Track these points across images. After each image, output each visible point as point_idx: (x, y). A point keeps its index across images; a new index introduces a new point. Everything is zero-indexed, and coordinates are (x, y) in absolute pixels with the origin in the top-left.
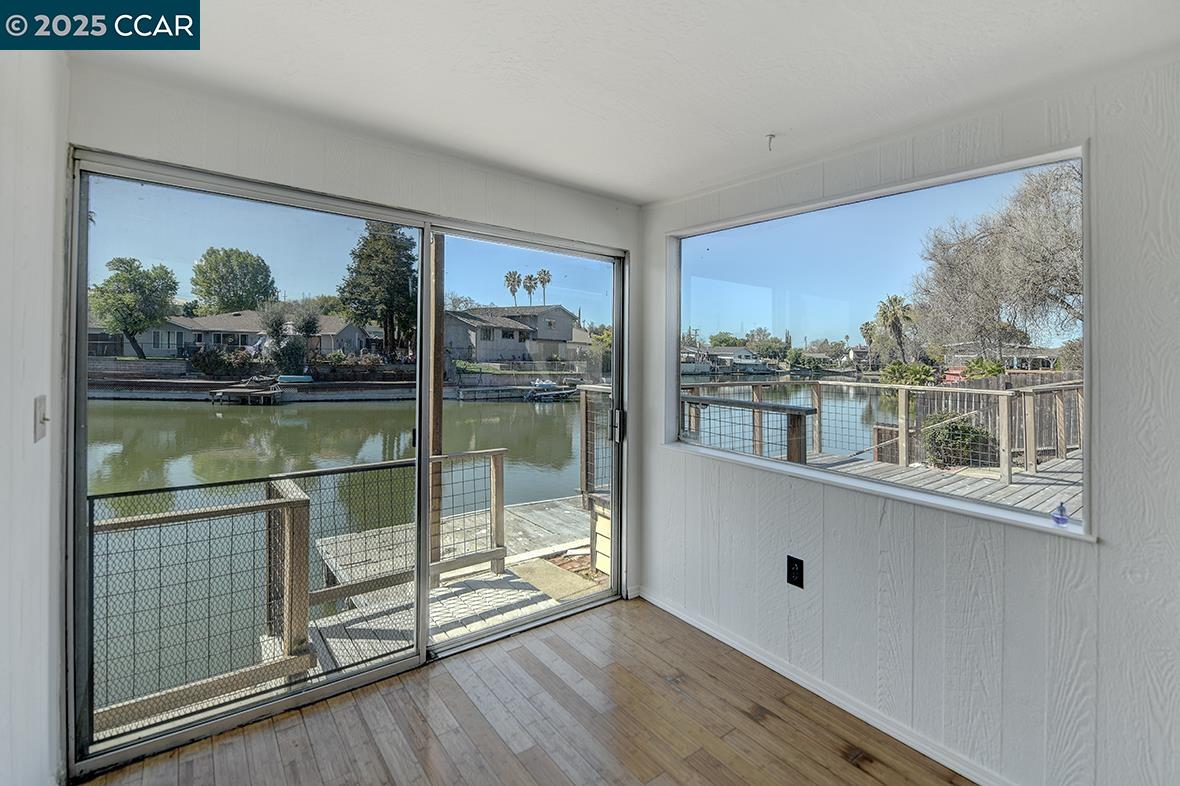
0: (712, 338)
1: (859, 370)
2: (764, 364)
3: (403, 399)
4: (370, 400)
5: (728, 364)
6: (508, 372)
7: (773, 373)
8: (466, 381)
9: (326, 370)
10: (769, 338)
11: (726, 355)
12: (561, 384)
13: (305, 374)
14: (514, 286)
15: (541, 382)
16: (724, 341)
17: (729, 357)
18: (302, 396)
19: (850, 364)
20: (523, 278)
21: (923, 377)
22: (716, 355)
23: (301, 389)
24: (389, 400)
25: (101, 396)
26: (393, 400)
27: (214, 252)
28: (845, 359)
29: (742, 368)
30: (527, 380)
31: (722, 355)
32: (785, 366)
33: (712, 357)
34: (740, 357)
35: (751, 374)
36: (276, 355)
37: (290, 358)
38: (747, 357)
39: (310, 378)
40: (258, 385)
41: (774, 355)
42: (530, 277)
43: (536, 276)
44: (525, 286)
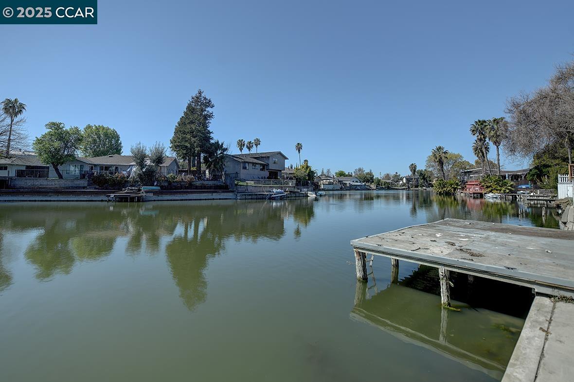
0: (336, 173)
1: (409, 188)
2: (365, 185)
3: (208, 199)
4: (191, 200)
5: (348, 185)
6: (258, 185)
7: (369, 189)
8: (240, 190)
9: (166, 184)
10: (365, 172)
11: (347, 181)
12: (286, 191)
13: (155, 186)
14: (241, 147)
15: (276, 191)
16: (342, 174)
17: (349, 182)
18: (156, 198)
20: (246, 143)
21: (456, 186)
22: (342, 181)
23: (155, 194)
24: (201, 200)
25: (40, 200)
26: (203, 200)
28: (401, 182)
29: (355, 187)
30: (268, 189)
31: (345, 181)
32: (373, 186)
33: (340, 182)
34: (353, 182)
35: (359, 190)
36: (140, 176)
37: (148, 177)
38: (357, 182)
39: (159, 188)
40: (132, 191)
41: (368, 181)
42: (250, 143)
43: (253, 141)
44: (247, 147)
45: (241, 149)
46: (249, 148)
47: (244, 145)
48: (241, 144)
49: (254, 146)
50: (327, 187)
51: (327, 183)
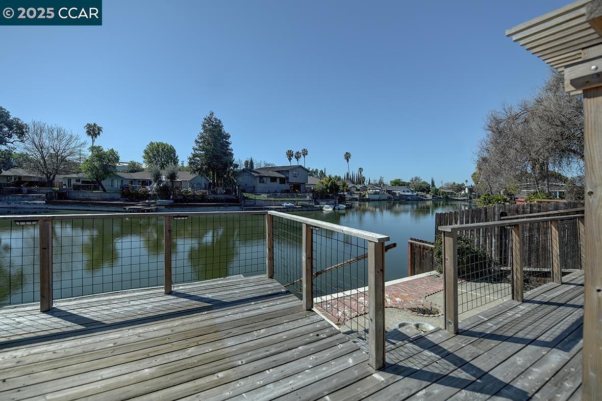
0: (391, 182)
1: (471, 198)
2: (417, 195)
5: (397, 195)
6: (271, 199)
7: (422, 200)
8: (248, 203)
9: (180, 198)
10: (421, 181)
11: (397, 191)
12: (297, 205)
13: (170, 199)
14: (290, 157)
15: (287, 204)
16: (397, 183)
17: (399, 191)
19: (465, 195)
20: (294, 153)
22: (391, 191)
23: (166, 206)
27: (152, 144)
28: (463, 192)
30: (279, 203)
31: (395, 190)
32: (429, 196)
33: (389, 192)
34: (404, 191)
35: (409, 200)
36: (158, 190)
37: (164, 192)
38: (408, 191)
39: (172, 201)
40: (147, 204)
41: (423, 190)
42: (298, 153)
43: (301, 152)
44: (295, 157)
45: (290, 159)
46: (297, 158)
47: (292, 155)
48: (290, 155)
49: (302, 156)
50: (372, 197)
51: (373, 193)
